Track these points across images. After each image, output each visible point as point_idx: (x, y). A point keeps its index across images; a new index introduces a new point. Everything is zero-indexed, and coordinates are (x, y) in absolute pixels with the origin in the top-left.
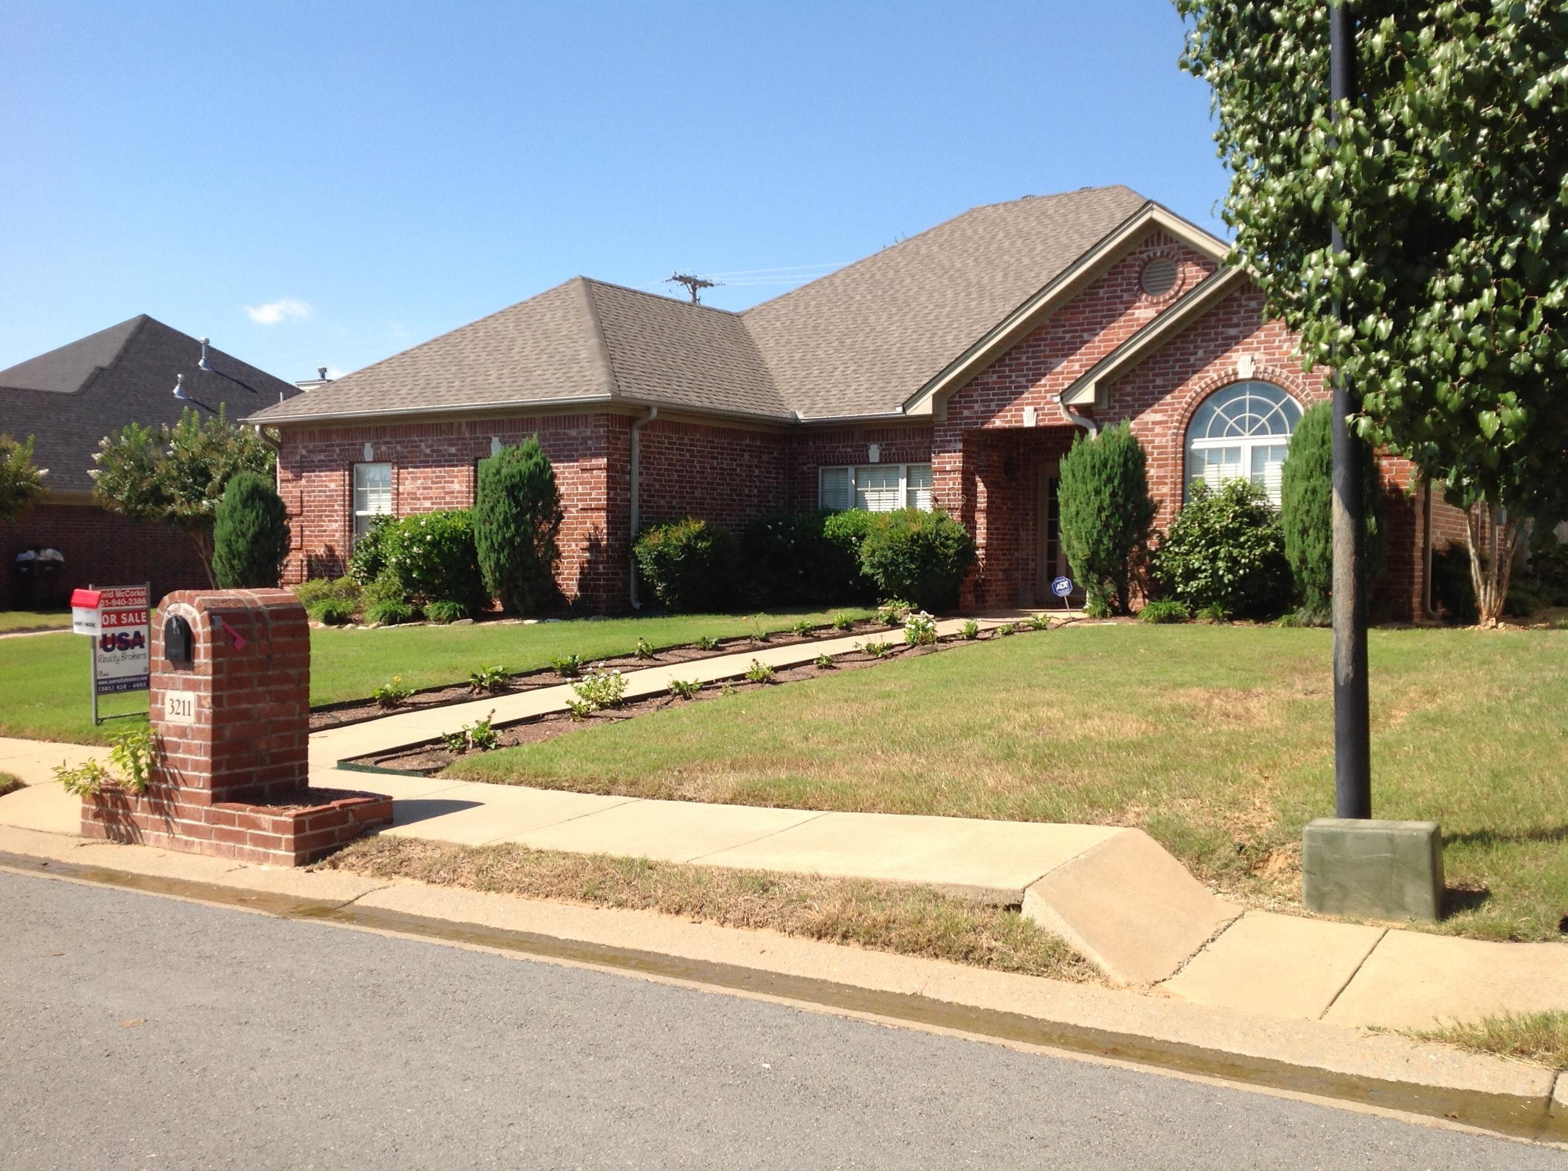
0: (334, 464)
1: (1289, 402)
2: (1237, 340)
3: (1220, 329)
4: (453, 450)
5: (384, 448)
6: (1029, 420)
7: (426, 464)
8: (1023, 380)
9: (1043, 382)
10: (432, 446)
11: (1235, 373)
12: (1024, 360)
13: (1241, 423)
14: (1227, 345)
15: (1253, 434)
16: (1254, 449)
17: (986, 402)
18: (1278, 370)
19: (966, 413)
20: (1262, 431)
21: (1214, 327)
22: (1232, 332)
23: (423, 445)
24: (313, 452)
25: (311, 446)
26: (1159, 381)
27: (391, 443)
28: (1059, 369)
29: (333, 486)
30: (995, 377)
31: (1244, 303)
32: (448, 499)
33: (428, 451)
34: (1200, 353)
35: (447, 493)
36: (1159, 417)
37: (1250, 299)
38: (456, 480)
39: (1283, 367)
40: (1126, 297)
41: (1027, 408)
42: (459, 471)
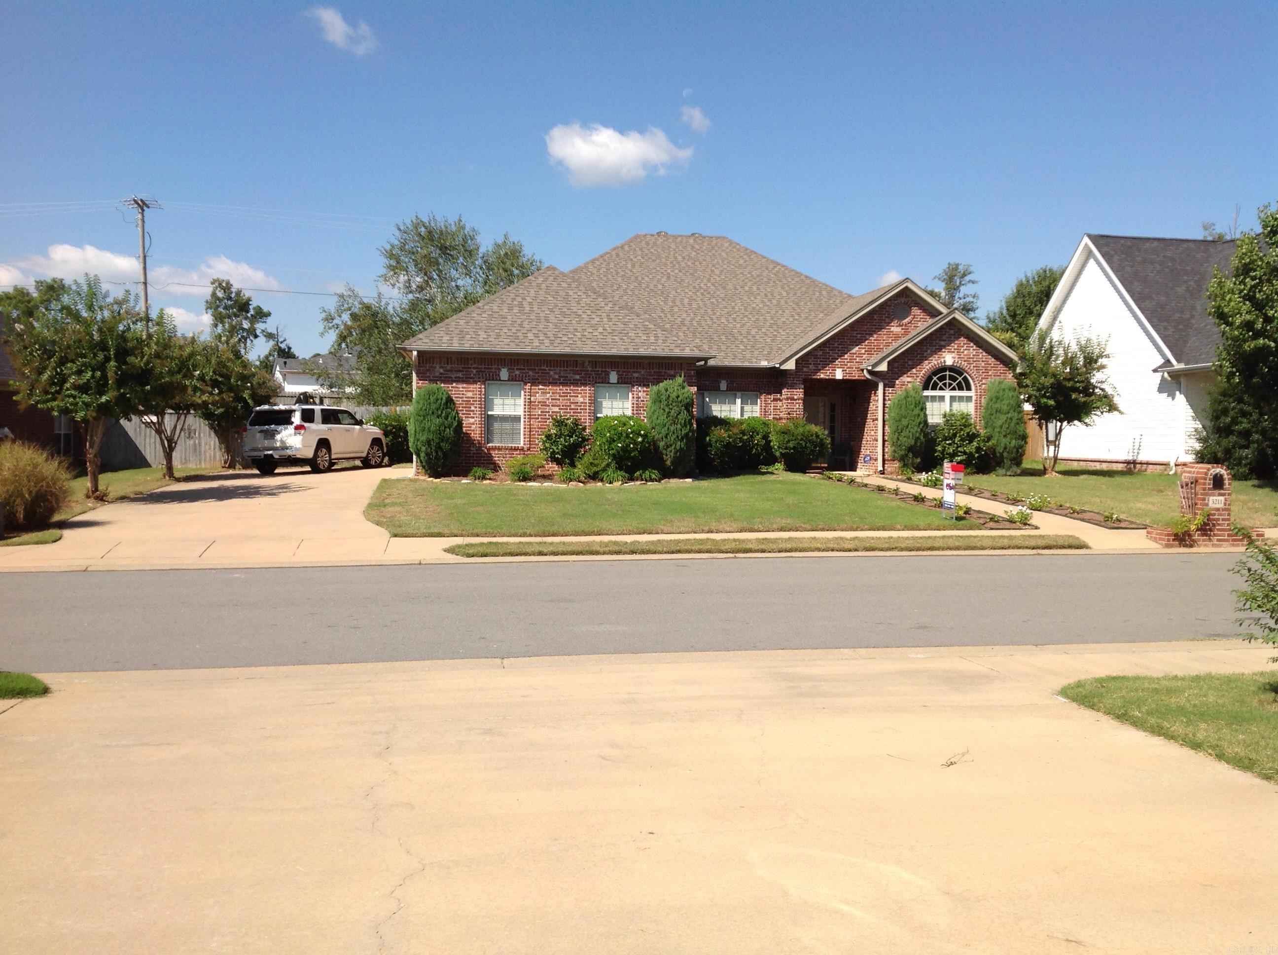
0: (471, 380)
1: (965, 376)
2: (944, 347)
3: (937, 341)
4: (578, 377)
5: (517, 372)
6: (839, 375)
7: (554, 383)
8: (836, 355)
9: (846, 356)
10: (560, 373)
11: (945, 362)
12: (836, 345)
13: (945, 384)
14: (940, 349)
15: (951, 390)
16: (951, 397)
17: (816, 365)
18: (963, 363)
19: (805, 369)
20: (954, 389)
21: (935, 340)
22: (943, 343)
23: (552, 373)
24: (451, 371)
25: (449, 367)
26: (910, 363)
27: (523, 369)
28: (854, 351)
29: (470, 394)
30: (821, 353)
31: (948, 330)
32: (573, 407)
33: (557, 377)
34: (929, 351)
35: (572, 403)
36: (909, 379)
37: (950, 329)
38: (579, 395)
39: (965, 361)
40: (887, 320)
41: (837, 369)
42: (581, 390)
